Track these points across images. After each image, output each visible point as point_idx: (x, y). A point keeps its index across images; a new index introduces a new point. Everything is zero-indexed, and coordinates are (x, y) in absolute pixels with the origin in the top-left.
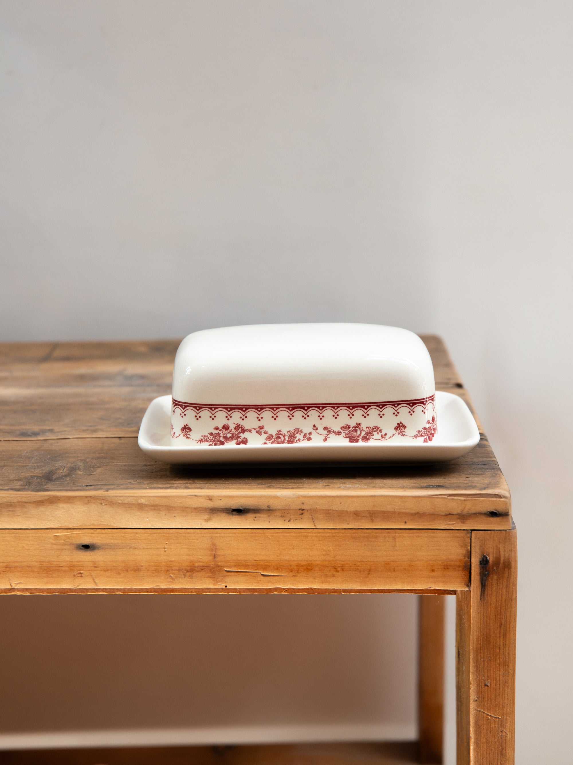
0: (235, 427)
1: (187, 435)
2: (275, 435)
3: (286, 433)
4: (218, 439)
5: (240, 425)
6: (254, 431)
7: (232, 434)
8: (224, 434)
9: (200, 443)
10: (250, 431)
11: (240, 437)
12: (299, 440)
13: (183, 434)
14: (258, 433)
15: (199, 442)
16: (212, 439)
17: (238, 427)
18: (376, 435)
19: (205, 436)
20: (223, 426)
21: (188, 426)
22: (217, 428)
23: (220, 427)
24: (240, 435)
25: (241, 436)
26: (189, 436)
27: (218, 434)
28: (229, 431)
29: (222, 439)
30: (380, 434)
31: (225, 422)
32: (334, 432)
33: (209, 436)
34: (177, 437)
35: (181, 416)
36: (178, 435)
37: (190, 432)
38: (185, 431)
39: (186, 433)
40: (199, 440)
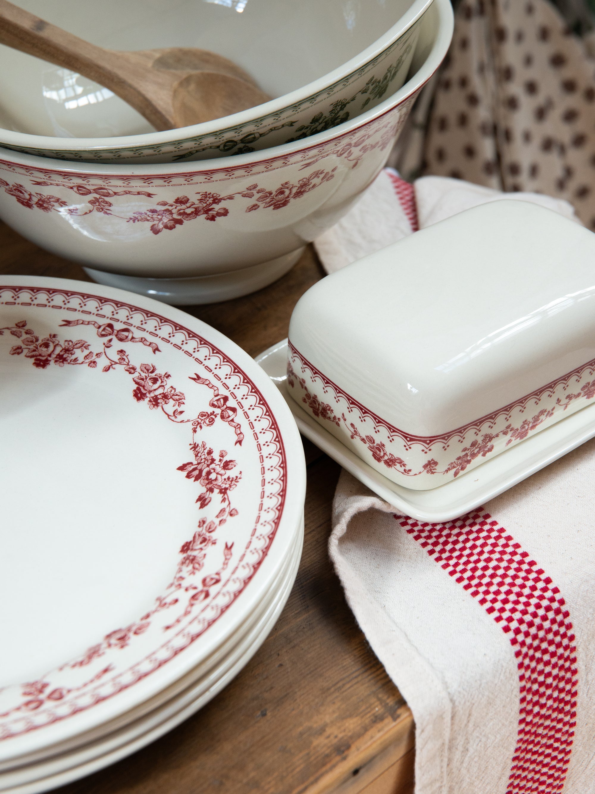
0: (482, 439)
8: (472, 452)
13: (426, 471)
19: (452, 463)
21: (434, 460)
26: (434, 471)
34: (416, 474)
35: (424, 452)
36: (418, 473)
37: (436, 466)
38: (429, 467)
39: (431, 468)
40: (446, 470)
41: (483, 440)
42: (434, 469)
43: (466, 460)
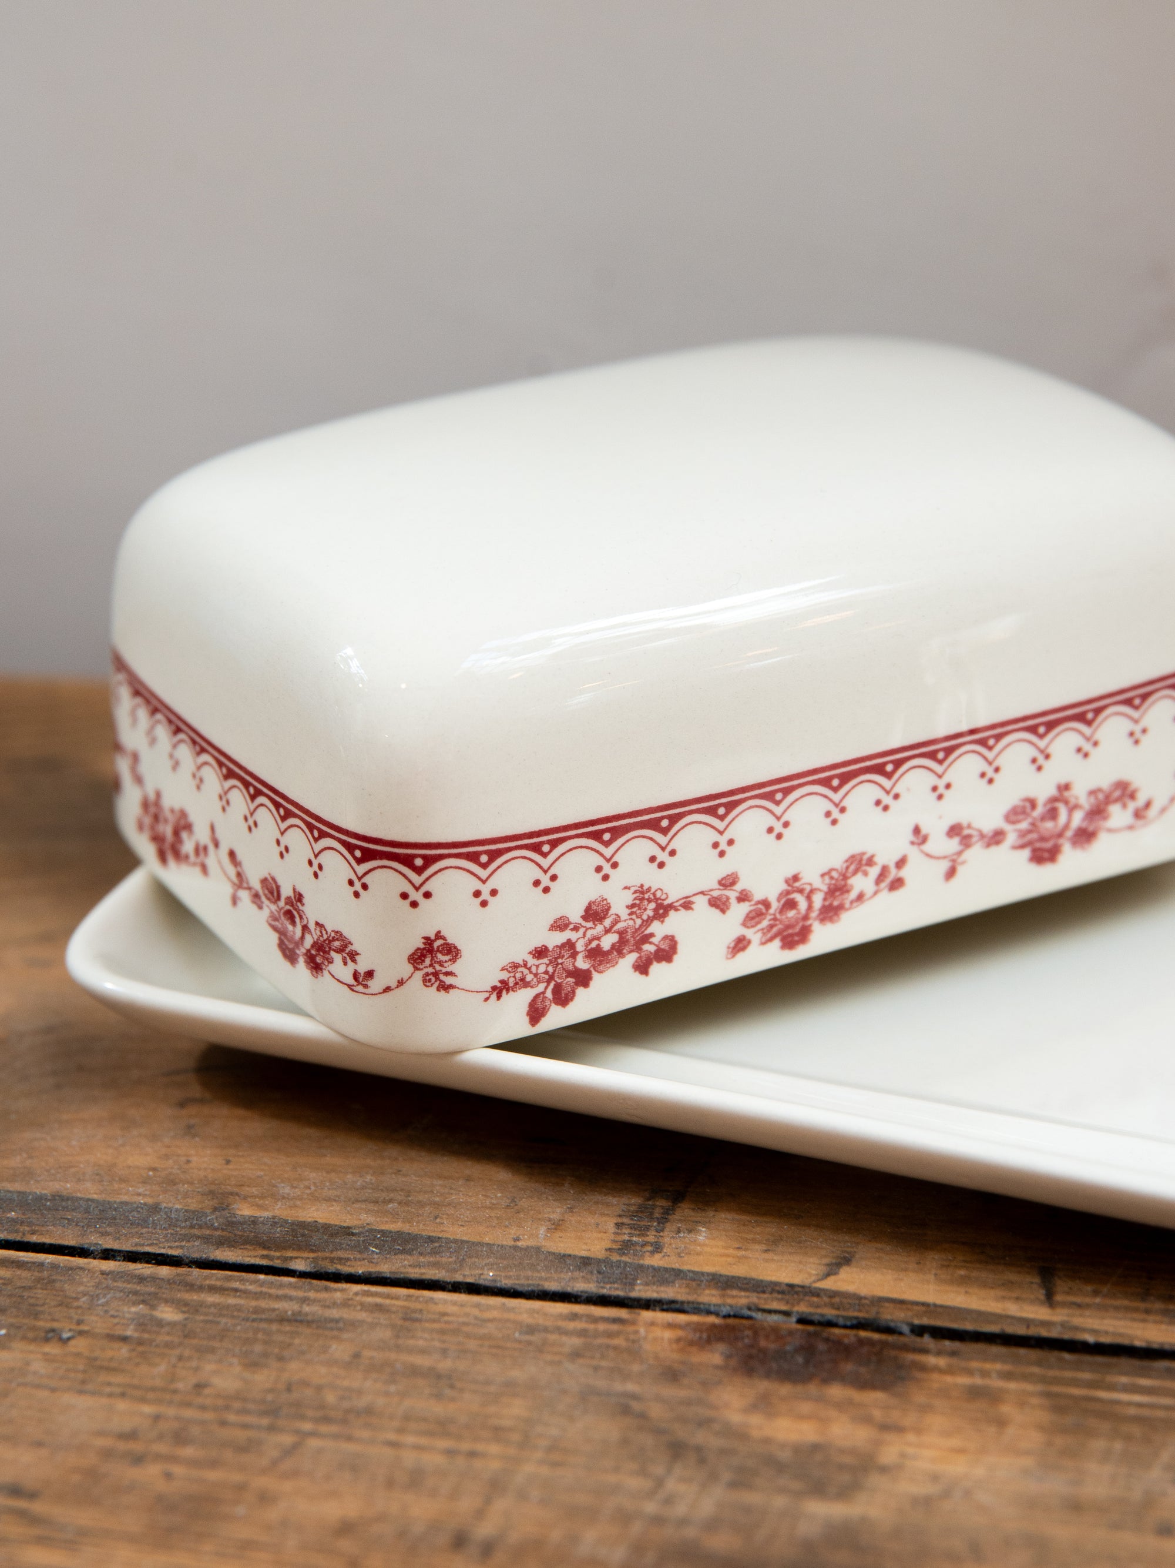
0: (630, 902)
1: (442, 977)
2: (779, 900)
3: (818, 883)
4: (568, 964)
5: (649, 889)
6: (701, 903)
7: (622, 933)
8: (590, 941)
9: (499, 997)
10: (687, 905)
11: (646, 939)
12: (860, 897)
13: (419, 975)
14: (718, 907)
15: (494, 996)
16: (546, 972)
17: (642, 895)
18: (1119, 815)
19: (515, 966)
20: (588, 909)
21: (444, 939)
22: (560, 925)
23: (575, 915)
24: (648, 932)
25: (652, 935)
26: (449, 980)
27: (570, 945)
28: (607, 923)
29: (582, 963)
30: (1132, 806)
31: (591, 889)
32: (982, 836)
33: (532, 961)
34: (388, 989)
35: (407, 902)
36: (394, 984)
37: (454, 960)
38: (428, 961)
39: (438, 967)
40: (494, 988)
41: (633, 906)
42: (447, 974)
43: (571, 967)
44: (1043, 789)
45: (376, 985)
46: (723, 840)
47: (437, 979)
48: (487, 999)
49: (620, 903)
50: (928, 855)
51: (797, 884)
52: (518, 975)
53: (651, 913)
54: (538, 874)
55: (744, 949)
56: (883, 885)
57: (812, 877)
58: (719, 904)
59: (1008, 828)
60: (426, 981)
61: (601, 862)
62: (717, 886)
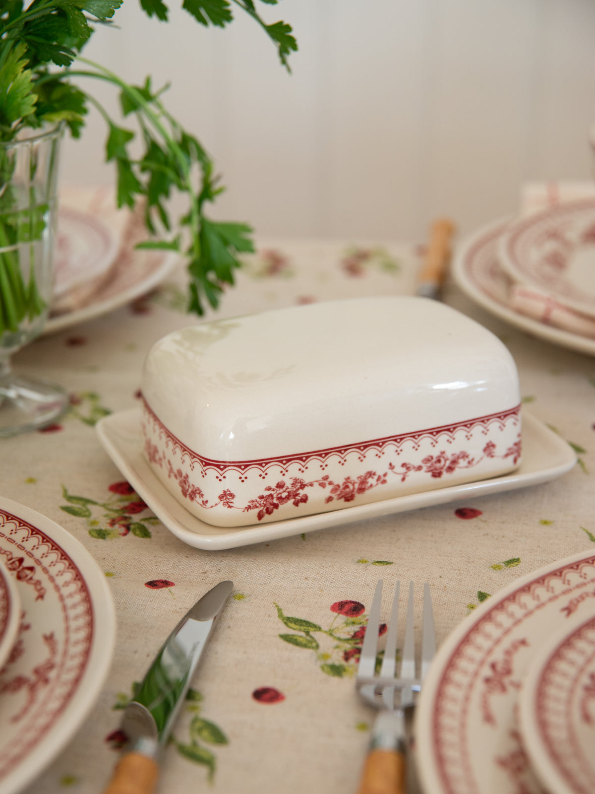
1: (229, 504)
2: (343, 485)
3: (356, 480)
4: (271, 501)
5: (298, 479)
6: (316, 485)
7: (289, 492)
9: (248, 510)
10: (311, 485)
11: (297, 495)
12: (371, 486)
14: (322, 486)
15: (246, 510)
16: (263, 503)
17: (296, 481)
18: (462, 463)
20: (278, 484)
22: (269, 489)
23: (273, 486)
24: (298, 492)
25: (299, 494)
27: (271, 495)
28: (284, 489)
29: (275, 501)
30: (467, 460)
31: (279, 478)
32: (414, 468)
33: (258, 500)
44: (435, 453)
45: (209, 505)
46: (324, 465)
47: (228, 504)
48: (244, 511)
49: (288, 483)
50: (395, 473)
51: (349, 480)
52: (254, 504)
53: (299, 487)
54: (261, 473)
55: (331, 500)
56: (379, 482)
57: (354, 478)
58: (322, 485)
59: (423, 465)
60: (224, 504)
61: (283, 470)
62: (321, 479)
